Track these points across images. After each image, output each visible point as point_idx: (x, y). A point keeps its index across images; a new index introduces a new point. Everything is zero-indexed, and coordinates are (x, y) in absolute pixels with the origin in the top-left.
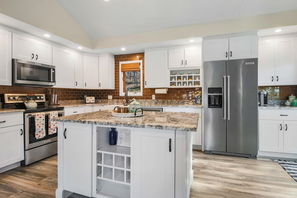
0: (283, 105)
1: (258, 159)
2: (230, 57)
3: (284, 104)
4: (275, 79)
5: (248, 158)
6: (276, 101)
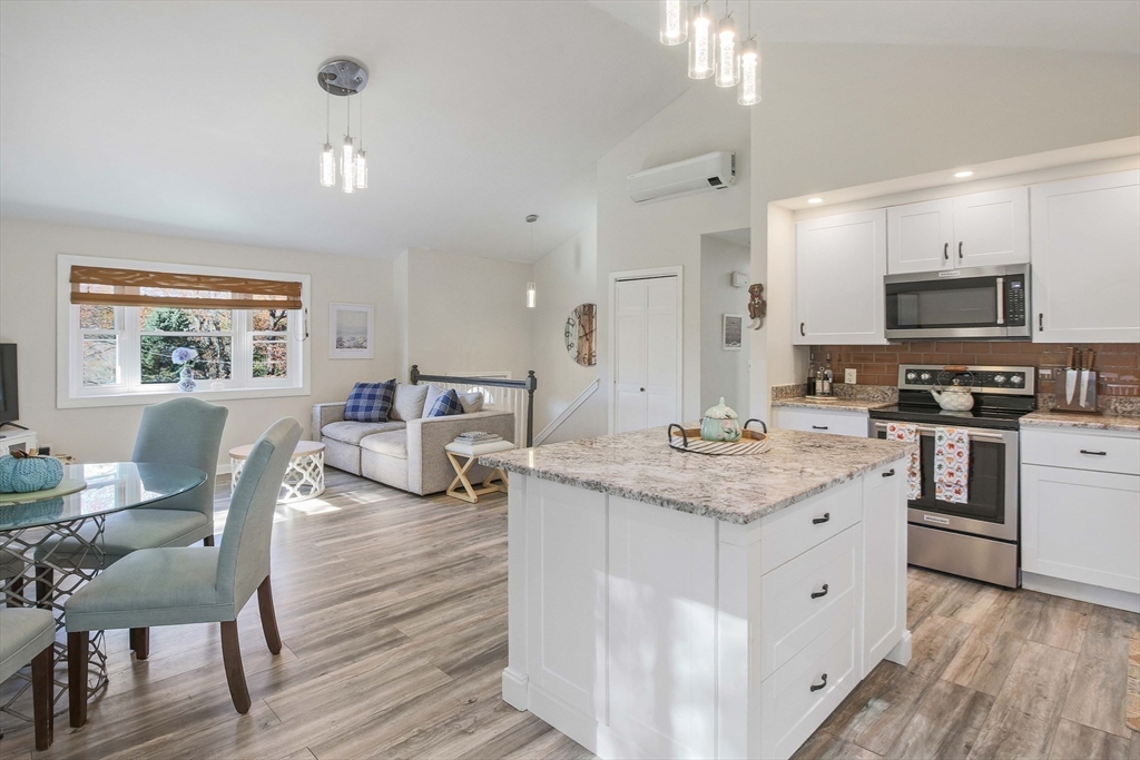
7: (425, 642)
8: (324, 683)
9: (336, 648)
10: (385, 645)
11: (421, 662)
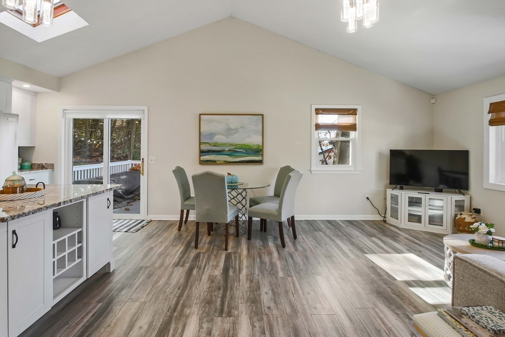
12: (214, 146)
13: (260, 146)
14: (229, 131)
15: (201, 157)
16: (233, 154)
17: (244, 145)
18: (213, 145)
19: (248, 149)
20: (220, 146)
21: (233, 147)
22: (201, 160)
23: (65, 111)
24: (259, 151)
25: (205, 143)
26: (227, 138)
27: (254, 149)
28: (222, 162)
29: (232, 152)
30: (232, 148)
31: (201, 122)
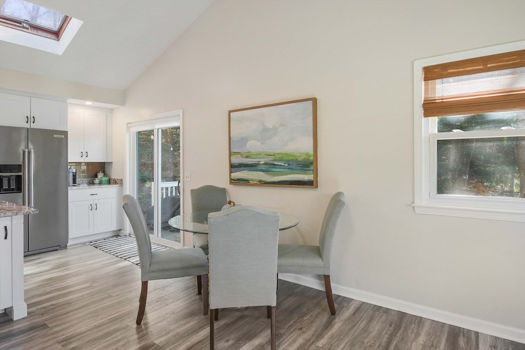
0: (91, 183)
1: (68, 248)
2: (32, 123)
3: (93, 182)
4: (85, 155)
5: (57, 250)
6: (85, 179)
7: (48, 340)
8: (110, 315)
9: (105, 331)
10: (76, 336)
11: (57, 329)
12: (247, 157)
13: (310, 156)
14: (266, 133)
15: (233, 174)
16: (270, 169)
17: (286, 154)
18: (245, 155)
19: (292, 160)
20: (254, 157)
21: (271, 158)
22: (232, 178)
23: (129, 125)
24: (309, 164)
25: (235, 153)
26: (262, 143)
27: (301, 161)
28: (256, 182)
29: (270, 167)
30: (268, 159)
31: (231, 122)
